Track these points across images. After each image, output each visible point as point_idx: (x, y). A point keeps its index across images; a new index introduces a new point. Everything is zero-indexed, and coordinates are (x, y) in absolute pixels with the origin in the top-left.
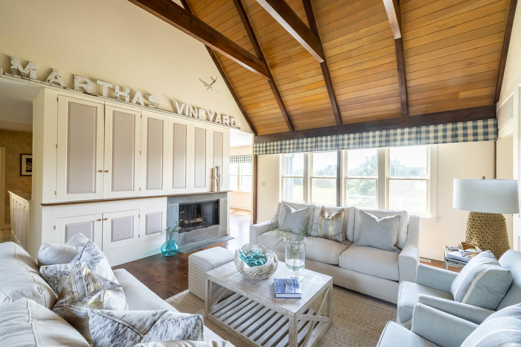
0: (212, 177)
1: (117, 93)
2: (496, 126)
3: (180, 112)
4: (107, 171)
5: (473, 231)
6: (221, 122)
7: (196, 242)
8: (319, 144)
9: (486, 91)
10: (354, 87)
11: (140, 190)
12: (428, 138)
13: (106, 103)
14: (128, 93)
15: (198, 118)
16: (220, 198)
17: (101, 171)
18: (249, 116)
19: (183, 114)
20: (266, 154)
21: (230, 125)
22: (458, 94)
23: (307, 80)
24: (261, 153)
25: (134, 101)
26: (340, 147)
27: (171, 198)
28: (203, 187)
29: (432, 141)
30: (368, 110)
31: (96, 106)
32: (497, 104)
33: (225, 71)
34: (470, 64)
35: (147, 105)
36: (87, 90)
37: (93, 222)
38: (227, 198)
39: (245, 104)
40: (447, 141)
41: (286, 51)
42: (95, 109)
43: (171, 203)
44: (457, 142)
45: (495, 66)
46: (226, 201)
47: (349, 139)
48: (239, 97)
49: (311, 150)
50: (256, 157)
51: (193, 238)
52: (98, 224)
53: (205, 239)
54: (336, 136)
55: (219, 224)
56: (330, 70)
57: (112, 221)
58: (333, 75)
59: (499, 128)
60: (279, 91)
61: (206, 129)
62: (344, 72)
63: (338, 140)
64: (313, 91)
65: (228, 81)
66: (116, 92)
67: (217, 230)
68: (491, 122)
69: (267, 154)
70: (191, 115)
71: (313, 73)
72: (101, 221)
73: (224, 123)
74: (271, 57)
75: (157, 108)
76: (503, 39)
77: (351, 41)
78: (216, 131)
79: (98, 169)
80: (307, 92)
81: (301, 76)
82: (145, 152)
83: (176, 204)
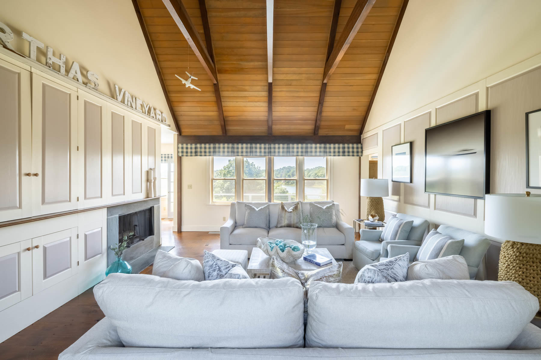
0: (148, 180)
1: (50, 58)
2: (362, 148)
3: (120, 98)
4: (36, 175)
5: (372, 208)
6: (155, 117)
7: (135, 259)
8: (254, 150)
9: (357, 127)
10: (288, 108)
11: (78, 201)
12: (330, 152)
13: (33, 70)
14: (63, 61)
15: (136, 109)
16: (154, 205)
17: (28, 175)
18: (176, 113)
19: (123, 102)
20: (195, 156)
21: (162, 121)
22: (345, 127)
23: (251, 93)
24: (185, 154)
25: (71, 75)
26: (273, 154)
27: (110, 209)
28: (139, 193)
29: (332, 154)
30: (293, 127)
31: (19, 72)
32: (362, 135)
33: (158, 58)
34: (354, 110)
35: (85, 84)
36: (6, 43)
37: (19, 254)
38: (159, 204)
39: (173, 99)
40: (340, 155)
41: (238, 62)
42: (17, 75)
43: (112, 215)
44: (345, 156)
45: (363, 113)
46: (159, 207)
47: (279, 148)
48: (168, 91)
49: (247, 155)
50: (180, 159)
51: (132, 256)
52: (25, 257)
53: (143, 254)
54: (269, 145)
55: (153, 235)
56: (273, 90)
57: (45, 249)
58: (274, 94)
59: (363, 149)
60: (221, 96)
61: (141, 123)
62: (283, 94)
63: (271, 148)
64: (255, 103)
65: (160, 71)
66: (48, 57)
67: (152, 241)
68: (359, 145)
69: (198, 156)
70: (129, 104)
71: (259, 88)
72: (31, 251)
73: (157, 118)
74: (222, 62)
75: (96, 90)
76: (370, 100)
77: (295, 74)
78: (150, 127)
79: (24, 171)
80: (248, 103)
81: (247, 88)
82: (82, 148)
83: (115, 216)
